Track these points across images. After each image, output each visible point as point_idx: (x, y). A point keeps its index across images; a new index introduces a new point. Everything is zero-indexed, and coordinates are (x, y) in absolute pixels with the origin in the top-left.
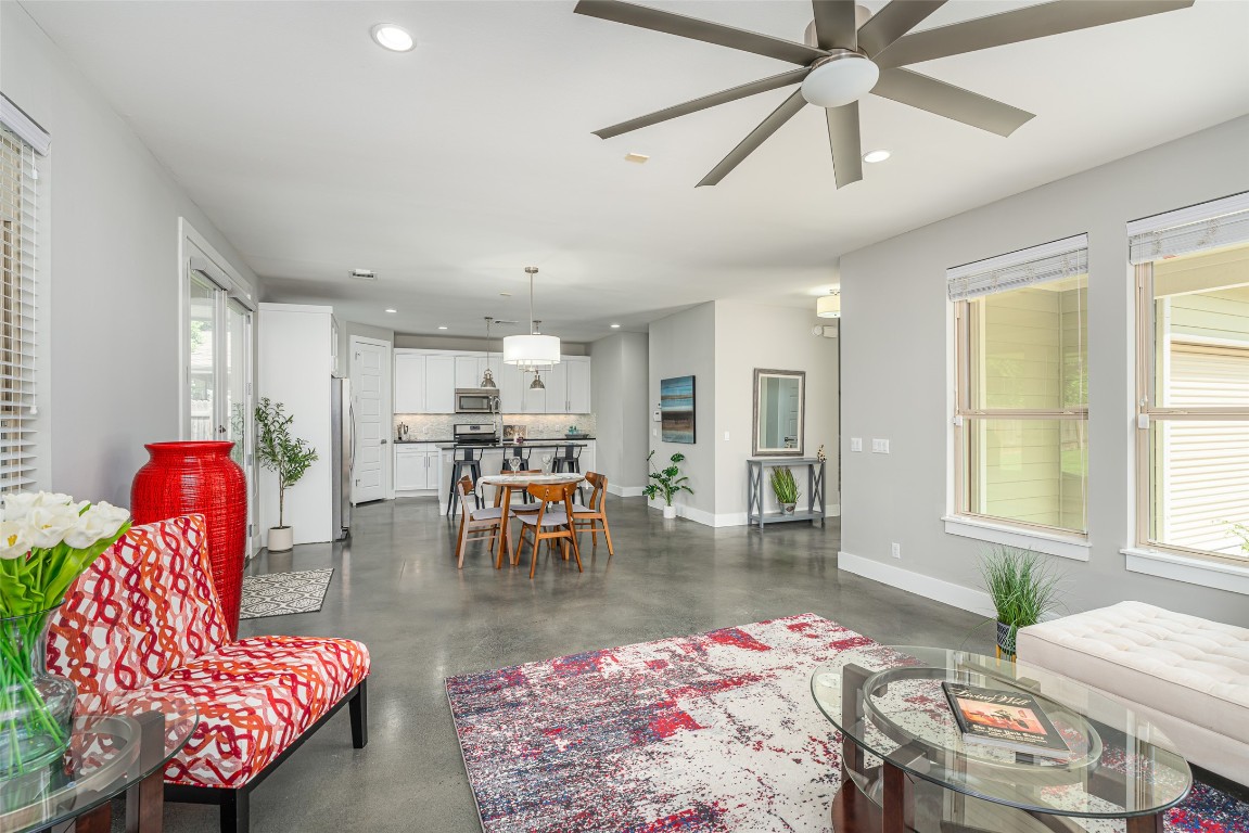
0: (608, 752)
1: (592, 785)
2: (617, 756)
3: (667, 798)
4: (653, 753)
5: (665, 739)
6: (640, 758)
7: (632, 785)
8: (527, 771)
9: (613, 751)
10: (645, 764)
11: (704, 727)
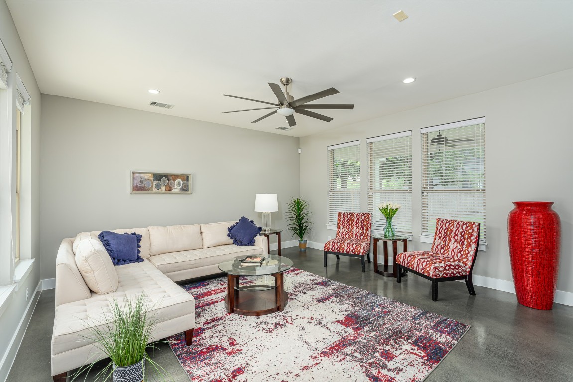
5: (345, 316)
11: (335, 322)
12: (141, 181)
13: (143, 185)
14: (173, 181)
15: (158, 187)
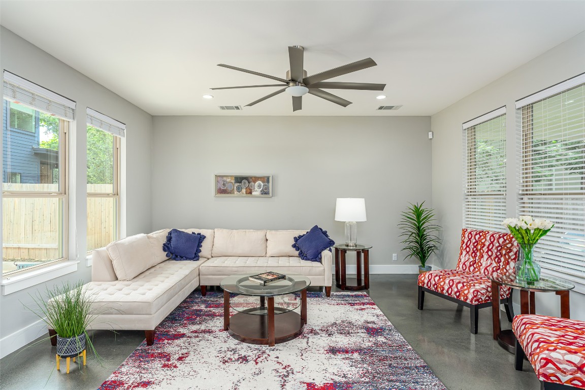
0: (367, 383)
1: (379, 370)
2: (363, 379)
3: (347, 359)
4: (343, 377)
5: (332, 382)
6: (351, 376)
7: (359, 366)
8: (414, 383)
9: (364, 383)
10: (349, 373)
11: (304, 383)
12: (224, 185)
13: (225, 188)
14: (253, 183)
15: (239, 189)
